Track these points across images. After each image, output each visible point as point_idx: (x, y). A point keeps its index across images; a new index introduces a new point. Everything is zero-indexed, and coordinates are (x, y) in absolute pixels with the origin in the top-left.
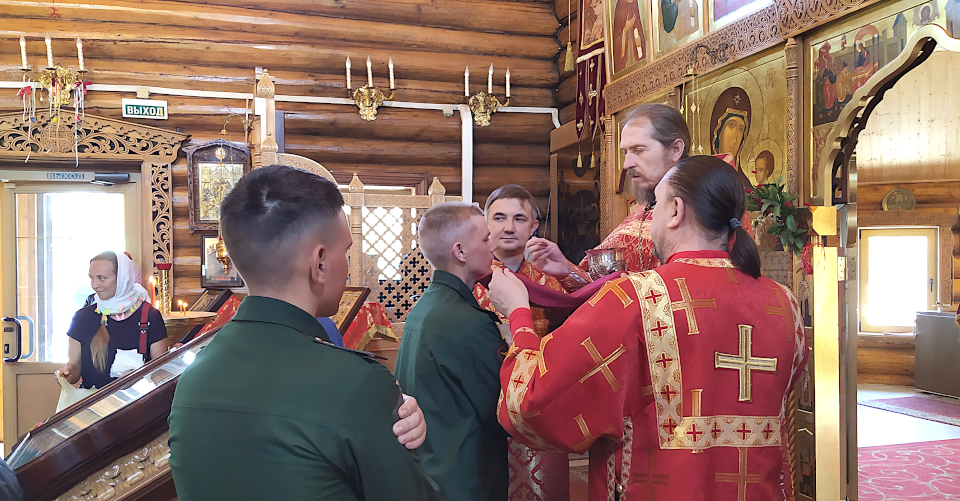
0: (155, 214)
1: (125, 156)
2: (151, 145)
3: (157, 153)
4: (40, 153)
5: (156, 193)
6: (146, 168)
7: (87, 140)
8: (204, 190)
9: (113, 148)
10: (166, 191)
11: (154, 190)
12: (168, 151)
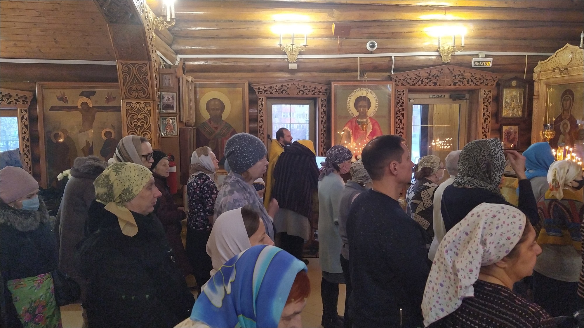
0: (484, 114)
1: (473, 86)
2: (485, 81)
3: (487, 85)
4: (437, 86)
5: (485, 104)
6: (482, 92)
7: (458, 79)
8: (506, 102)
9: (468, 83)
10: (489, 103)
11: (484, 103)
12: (492, 83)
